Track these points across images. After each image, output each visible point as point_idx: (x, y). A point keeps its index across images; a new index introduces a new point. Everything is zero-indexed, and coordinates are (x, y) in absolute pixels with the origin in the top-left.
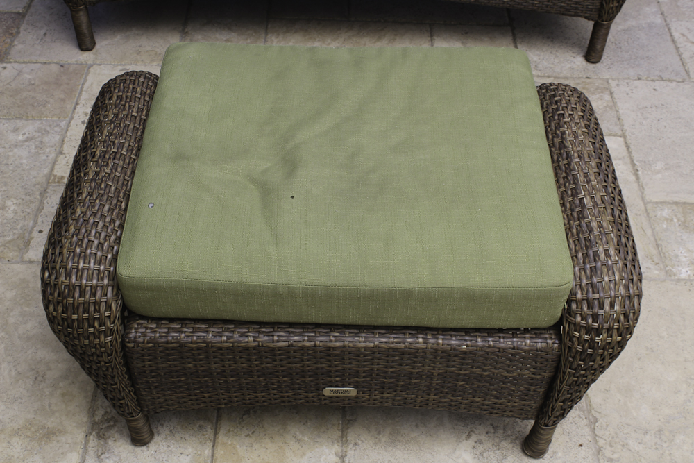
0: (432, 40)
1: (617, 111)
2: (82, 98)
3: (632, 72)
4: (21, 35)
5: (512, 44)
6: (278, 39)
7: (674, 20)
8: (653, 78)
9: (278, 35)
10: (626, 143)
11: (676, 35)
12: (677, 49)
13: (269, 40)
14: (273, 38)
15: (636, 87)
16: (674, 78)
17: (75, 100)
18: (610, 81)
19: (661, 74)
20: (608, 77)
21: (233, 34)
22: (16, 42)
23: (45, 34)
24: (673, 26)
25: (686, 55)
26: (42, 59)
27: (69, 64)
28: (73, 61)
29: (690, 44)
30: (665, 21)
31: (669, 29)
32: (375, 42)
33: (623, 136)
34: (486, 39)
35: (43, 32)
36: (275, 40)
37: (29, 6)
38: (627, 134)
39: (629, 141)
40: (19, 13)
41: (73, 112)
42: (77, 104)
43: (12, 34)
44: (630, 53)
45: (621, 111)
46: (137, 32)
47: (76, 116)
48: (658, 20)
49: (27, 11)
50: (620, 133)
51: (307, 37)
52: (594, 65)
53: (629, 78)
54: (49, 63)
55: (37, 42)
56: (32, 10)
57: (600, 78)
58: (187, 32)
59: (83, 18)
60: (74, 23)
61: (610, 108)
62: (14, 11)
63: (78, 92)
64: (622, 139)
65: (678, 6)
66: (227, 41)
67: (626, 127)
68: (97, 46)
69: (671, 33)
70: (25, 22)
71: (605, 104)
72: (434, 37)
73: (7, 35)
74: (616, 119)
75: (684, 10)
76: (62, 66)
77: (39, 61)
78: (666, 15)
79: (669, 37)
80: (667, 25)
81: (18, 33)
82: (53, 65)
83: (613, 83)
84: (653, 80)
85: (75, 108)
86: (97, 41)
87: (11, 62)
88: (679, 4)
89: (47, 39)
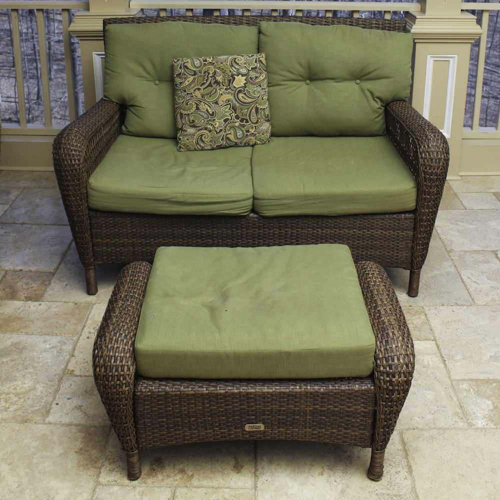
1: (430, 325)
2: (88, 323)
3: (438, 301)
4: (51, 285)
7: (463, 269)
8: (451, 304)
10: (437, 344)
11: (465, 278)
12: (466, 286)
15: (441, 310)
16: (465, 304)
17: (83, 324)
18: (424, 307)
19: (456, 301)
20: (423, 305)
22: (48, 289)
23: (66, 285)
24: (462, 273)
25: (471, 290)
26: (64, 300)
27: (80, 303)
28: (83, 301)
29: (473, 283)
30: (457, 270)
31: (460, 275)
33: (435, 340)
35: (65, 283)
37: (57, 269)
38: (437, 338)
39: (438, 343)
40: (51, 273)
41: (82, 331)
42: (84, 326)
43: (46, 284)
44: (436, 290)
45: (432, 325)
47: (83, 334)
48: (453, 270)
49: (56, 271)
50: (432, 338)
52: (414, 298)
53: (436, 305)
54: (68, 302)
55: (61, 290)
56: (59, 270)
57: (418, 306)
59: (92, 274)
60: (86, 277)
61: (426, 323)
62: (48, 271)
63: (86, 319)
64: (434, 342)
65: (464, 261)
67: (436, 335)
68: (99, 292)
69: (461, 277)
70: (54, 277)
71: (422, 321)
73: (43, 286)
74: (429, 330)
75: (468, 263)
76: (76, 304)
77: (62, 301)
78: (457, 266)
79: (460, 280)
80: (459, 272)
81: (50, 284)
82: (70, 303)
83: (426, 309)
84: (451, 306)
85: (83, 329)
86: (98, 289)
87: (44, 301)
88: (465, 260)
89: (68, 287)
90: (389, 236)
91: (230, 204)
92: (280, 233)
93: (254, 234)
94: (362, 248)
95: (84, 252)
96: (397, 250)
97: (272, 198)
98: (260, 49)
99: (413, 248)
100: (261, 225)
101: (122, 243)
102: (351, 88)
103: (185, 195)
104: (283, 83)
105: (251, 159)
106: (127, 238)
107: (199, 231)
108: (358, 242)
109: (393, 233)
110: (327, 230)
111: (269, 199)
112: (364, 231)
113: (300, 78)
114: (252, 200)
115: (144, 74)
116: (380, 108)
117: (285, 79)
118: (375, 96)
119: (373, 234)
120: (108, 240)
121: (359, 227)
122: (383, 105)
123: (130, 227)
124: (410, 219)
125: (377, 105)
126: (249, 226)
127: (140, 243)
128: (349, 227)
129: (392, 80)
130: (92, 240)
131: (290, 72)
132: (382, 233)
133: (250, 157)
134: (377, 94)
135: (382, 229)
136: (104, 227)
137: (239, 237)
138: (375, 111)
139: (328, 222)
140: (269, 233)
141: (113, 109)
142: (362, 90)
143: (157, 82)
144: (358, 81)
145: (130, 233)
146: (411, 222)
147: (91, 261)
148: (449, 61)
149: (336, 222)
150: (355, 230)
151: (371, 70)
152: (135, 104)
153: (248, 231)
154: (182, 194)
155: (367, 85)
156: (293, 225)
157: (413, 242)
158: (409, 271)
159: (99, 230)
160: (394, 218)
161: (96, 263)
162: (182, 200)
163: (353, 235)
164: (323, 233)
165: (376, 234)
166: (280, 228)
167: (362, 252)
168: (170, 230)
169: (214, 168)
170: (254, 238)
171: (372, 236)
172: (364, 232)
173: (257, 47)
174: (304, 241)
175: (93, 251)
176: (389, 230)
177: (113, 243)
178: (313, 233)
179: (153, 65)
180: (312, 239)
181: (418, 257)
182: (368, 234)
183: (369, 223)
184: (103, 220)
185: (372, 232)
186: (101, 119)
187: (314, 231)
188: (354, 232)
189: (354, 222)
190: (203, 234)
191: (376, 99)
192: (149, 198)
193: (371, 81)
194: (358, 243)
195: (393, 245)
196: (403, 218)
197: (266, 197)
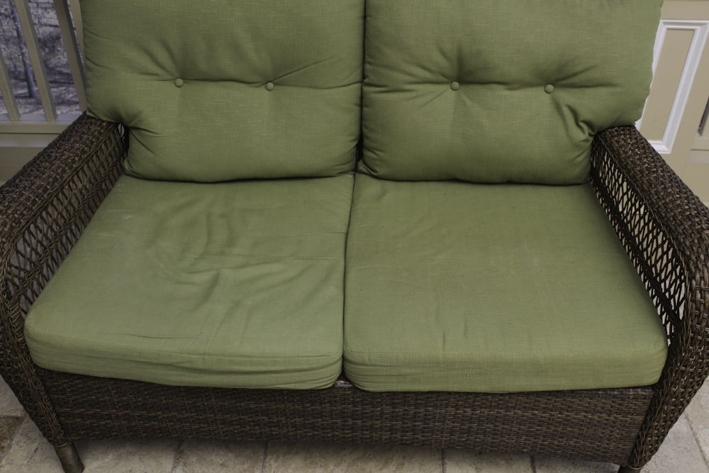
0: (443, 464)
4: (11, 451)
5: (530, 469)
6: (277, 464)
7: (701, 427)
9: (278, 457)
13: (267, 465)
14: (272, 462)
21: (230, 455)
22: (4, 461)
23: (36, 450)
30: (692, 429)
32: (381, 469)
34: (502, 462)
35: (34, 447)
36: (274, 465)
40: (17, 418)
43: (3, 448)
46: (130, 450)
51: (308, 462)
55: (25, 462)
58: (181, 452)
62: (13, 414)
65: (701, 406)
66: (223, 465)
72: (446, 461)
78: (691, 419)
80: (694, 434)
81: (10, 447)
88: (702, 403)
89: (37, 458)
90: (598, 422)
91: (295, 374)
92: (393, 412)
93: (344, 413)
94: (544, 437)
95: (43, 426)
96: (608, 440)
97: (380, 364)
98: (368, 18)
99: (638, 437)
100: (358, 400)
101: (107, 415)
102: (538, 100)
103: (206, 357)
104: (409, 87)
105: (347, 234)
106: (115, 409)
107: (243, 404)
108: (539, 428)
109: (607, 417)
110: (483, 410)
111: (373, 365)
112: (553, 413)
113: (442, 79)
114: (339, 364)
115: (154, 68)
116: (586, 141)
117: (413, 79)
118: (581, 118)
119: (569, 418)
120: (81, 410)
121: (544, 408)
122: (592, 133)
123: (115, 394)
124: (644, 399)
125: (582, 135)
126: (335, 402)
127: (138, 416)
128: (525, 407)
129: (617, 90)
130: (54, 408)
131: (424, 68)
132: (585, 416)
133: (345, 231)
134: (585, 115)
135: (586, 412)
136: (70, 392)
137: (318, 416)
138: (576, 146)
139: (487, 399)
140: (373, 411)
141: (98, 139)
142: (558, 107)
143: (180, 82)
144: (550, 87)
145: (118, 402)
146: (644, 403)
147: (59, 437)
148: (693, 30)
149: (500, 400)
150: (536, 412)
151: (579, 68)
152: (139, 126)
153: (334, 408)
154: (202, 354)
155: (567, 97)
156: (419, 402)
157: (641, 429)
158: (619, 466)
159: (63, 397)
160: (614, 396)
161: (69, 438)
162: (201, 366)
163: (531, 419)
164: (476, 414)
165: (574, 418)
166: (394, 405)
167: (543, 441)
168: (190, 402)
169: (275, 267)
170: (344, 417)
171: (566, 420)
172: (551, 415)
173: (362, 14)
174: (437, 424)
175: (60, 422)
176: (601, 413)
177: (91, 414)
178: (456, 414)
179: (169, 50)
180: (454, 422)
181: (645, 451)
182: (558, 418)
183: (564, 402)
184: (65, 383)
185: (567, 416)
186: (64, 171)
187: (458, 412)
188: (533, 414)
189: (536, 401)
190: (251, 409)
191: (581, 124)
192: (138, 359)
193: (576, 90)
194: (538, 430)
195: (602, 433)
196: (631, 397)
197: (367, 361)
